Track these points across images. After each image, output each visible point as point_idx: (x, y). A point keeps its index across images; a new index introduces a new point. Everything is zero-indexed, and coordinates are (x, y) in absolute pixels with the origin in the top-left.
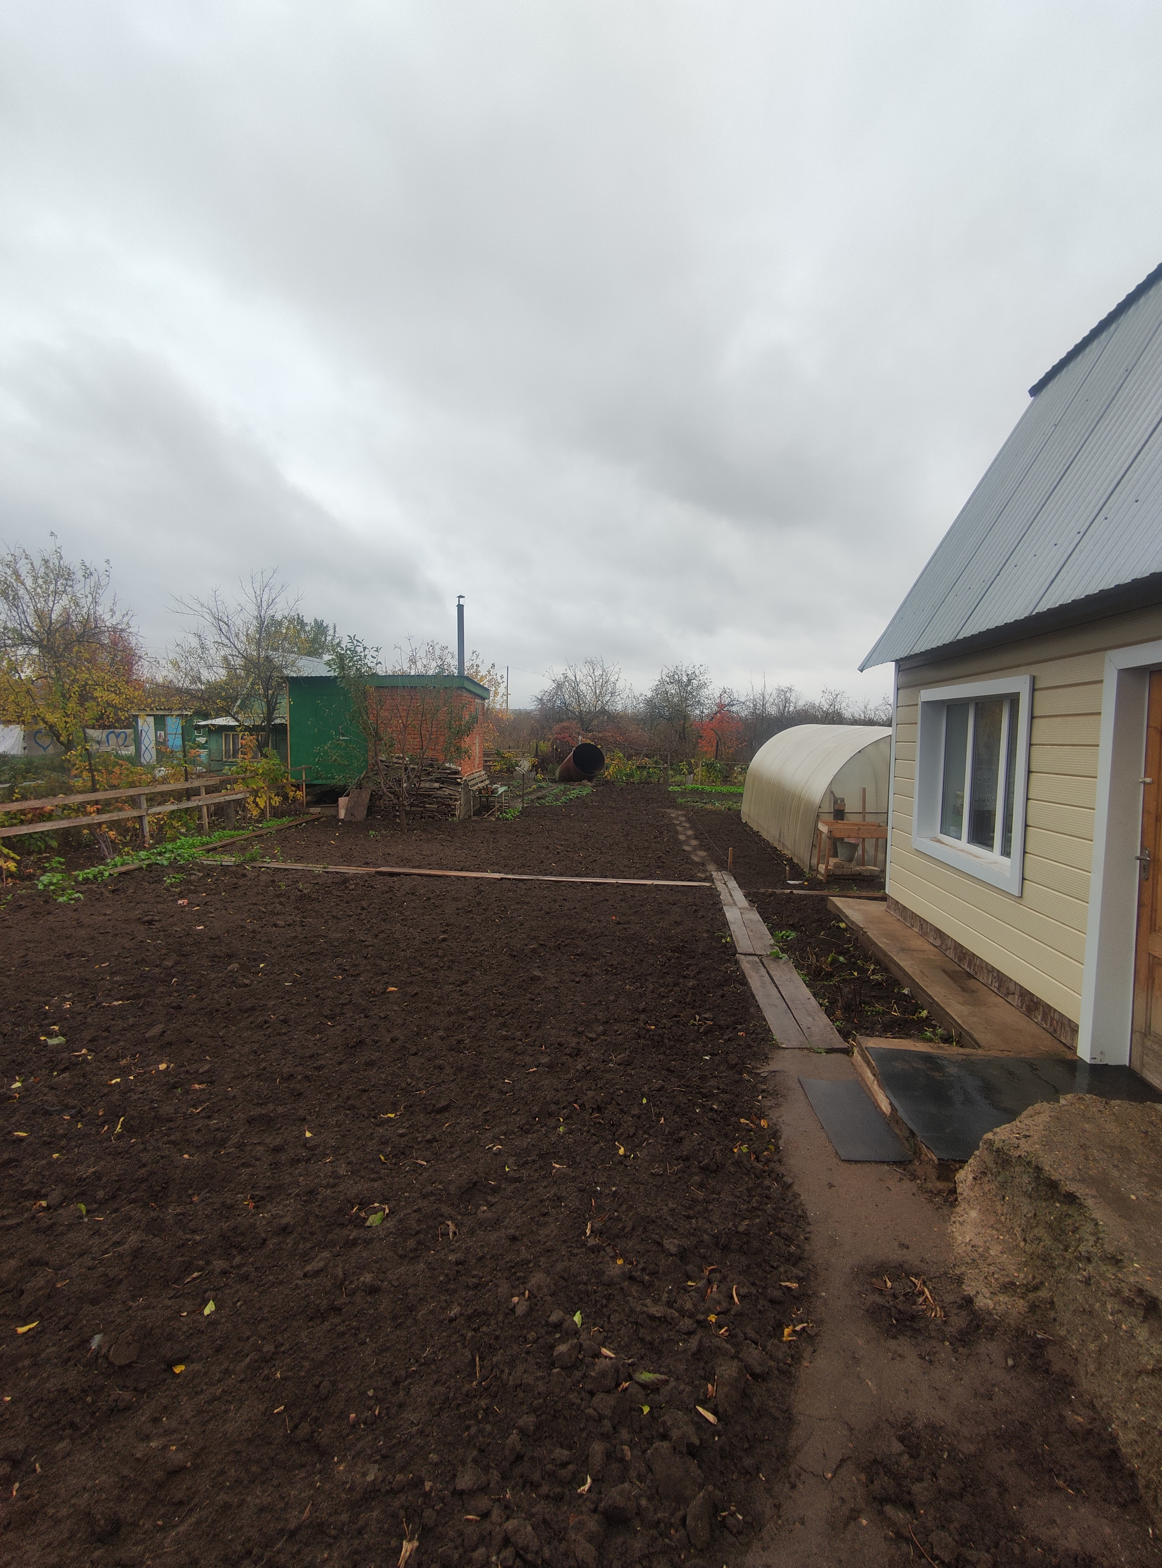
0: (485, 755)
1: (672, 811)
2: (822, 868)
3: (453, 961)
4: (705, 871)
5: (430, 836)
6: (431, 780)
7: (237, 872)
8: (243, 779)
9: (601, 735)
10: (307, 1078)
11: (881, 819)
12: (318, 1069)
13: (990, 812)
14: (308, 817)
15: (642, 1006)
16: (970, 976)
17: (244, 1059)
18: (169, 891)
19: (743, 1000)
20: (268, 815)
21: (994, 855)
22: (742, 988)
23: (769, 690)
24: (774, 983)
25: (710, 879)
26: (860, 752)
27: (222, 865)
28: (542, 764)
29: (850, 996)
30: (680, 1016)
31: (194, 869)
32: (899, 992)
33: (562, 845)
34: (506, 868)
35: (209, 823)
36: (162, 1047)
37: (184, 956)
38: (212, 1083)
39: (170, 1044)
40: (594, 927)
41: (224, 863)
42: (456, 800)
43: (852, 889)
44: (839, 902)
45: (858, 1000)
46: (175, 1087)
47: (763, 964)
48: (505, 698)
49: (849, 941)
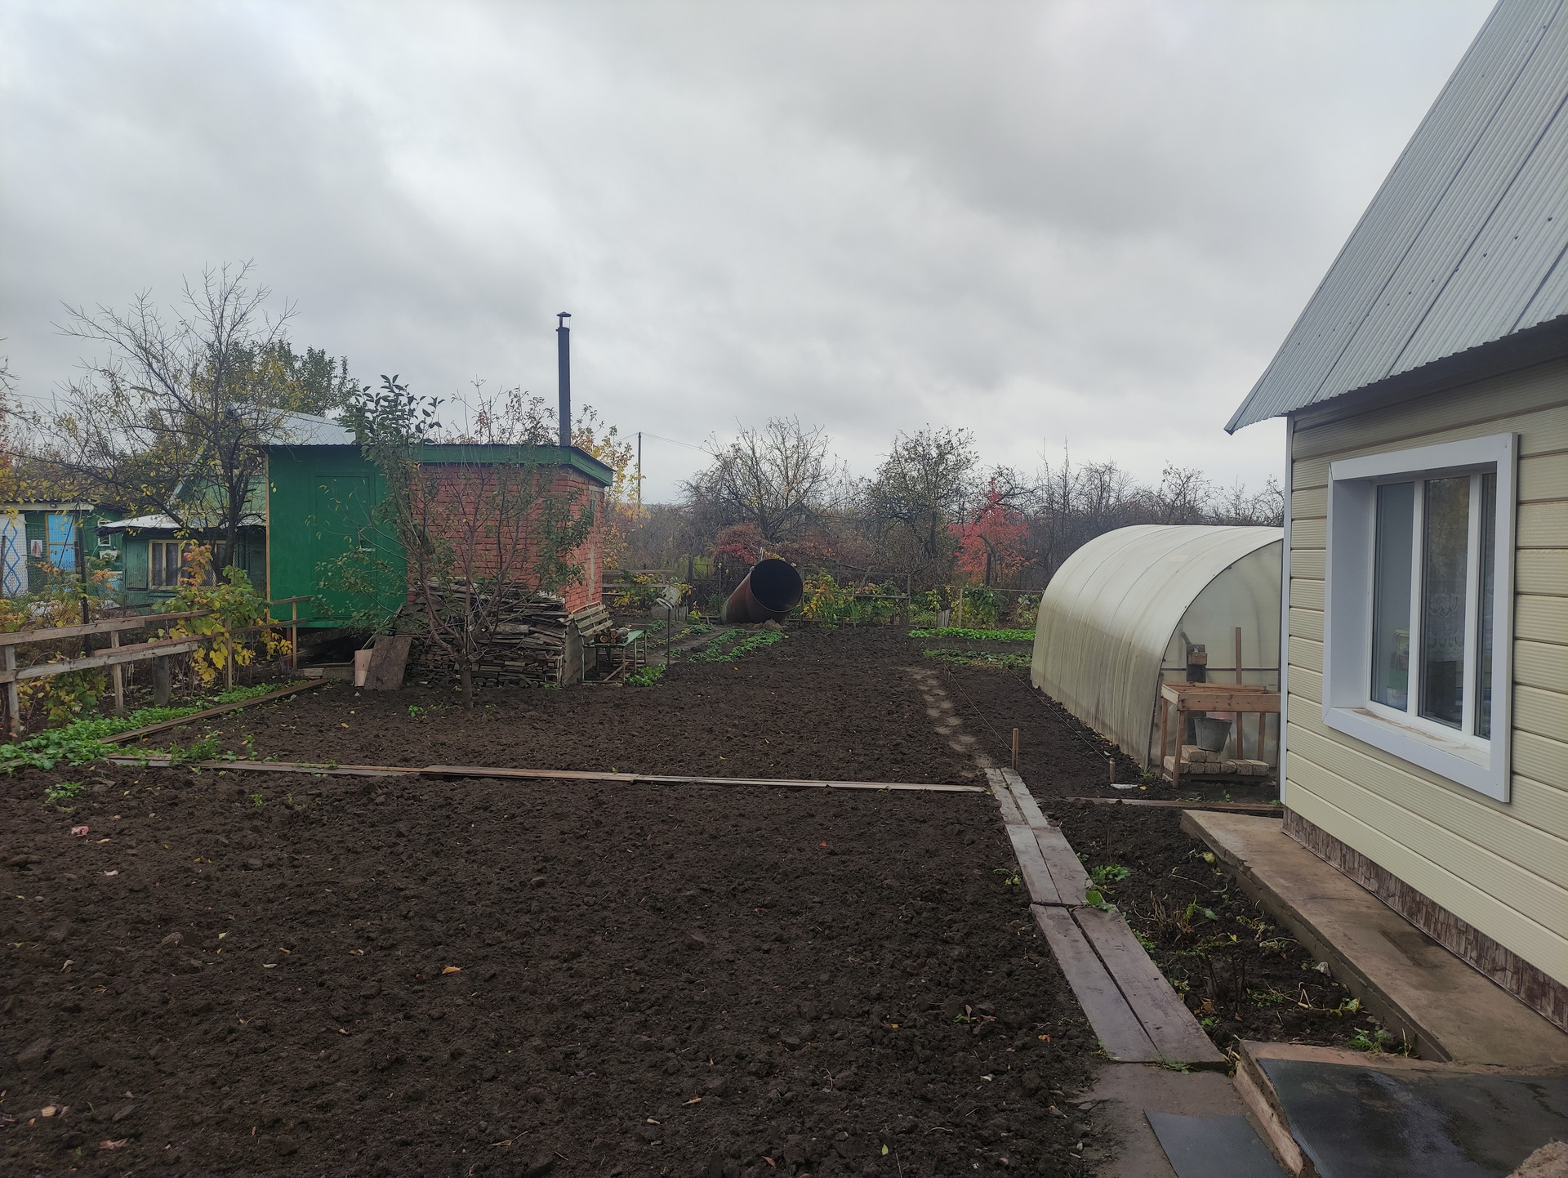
0: (606, 578)
1: (916, 670)
2: (1170, 762)
3: (556, 920)
4: (974, 768)
5: (512, 713)
6: (516, 620)
7: (176, 779)
8: (187, 619)
9: (796, 546)
10: (305, 1124)
11: (1269, 679)
12: (324, 1108)
13: (1454, 663)
14: (300, 685)
15: (875, 990)
16: (1429, 941)
17: (194, 1095)
18: (56, 811)
19: (1045, 980)
20: (230, 681)
21: (1463, 736)
22: (1042, 960)
23: (1074, 470)
24: (1096, 953)
25: (983, 780)
26: (1229, 567)
27: (148, 767)
28: (698, 595)
29: (1226, 975)
30: (938, 1007)
31: (98, 775)
32: (1309, 970)
33: (735, 725)
34: (641, 764)
35: (125, 695)
36: (46, 1078)
37: (84, 921)
38: (137, 1136)
39: (61, 1072)
40: (792, 860)
41: (152, 764)
42: (557, 653)
43: (1223, 798)
44: (1201, 818)
45: (1240, 981)
46: (70, 1145)
47: (1076, 920)
48: (636, 482)
49: (1220, 883)
